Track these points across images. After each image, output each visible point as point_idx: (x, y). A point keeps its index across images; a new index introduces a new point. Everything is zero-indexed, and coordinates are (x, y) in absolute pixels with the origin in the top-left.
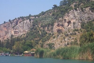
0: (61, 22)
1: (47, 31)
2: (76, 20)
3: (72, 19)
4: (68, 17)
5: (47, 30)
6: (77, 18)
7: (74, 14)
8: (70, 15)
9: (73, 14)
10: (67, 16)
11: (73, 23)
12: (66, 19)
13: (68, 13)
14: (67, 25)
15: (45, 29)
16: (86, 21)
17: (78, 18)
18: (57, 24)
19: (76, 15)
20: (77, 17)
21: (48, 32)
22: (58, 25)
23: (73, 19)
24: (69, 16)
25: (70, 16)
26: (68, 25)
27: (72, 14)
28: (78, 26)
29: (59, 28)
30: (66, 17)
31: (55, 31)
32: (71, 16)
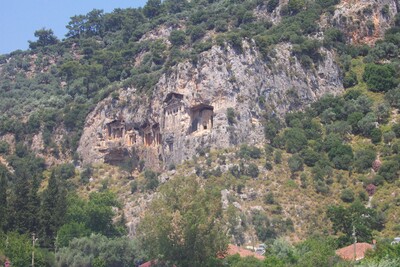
0: (134, 110)
1: (41, 155)
2: (240, 100)
3: (217, 94)
4: (197, 82)
5: (43, 152)
6: (244, 91)
7: (229, 69)
8: (205, 70)
9: (225, 69)
10: (190, 75)
11: (225, 116)
12: (186, 92)
13: (194, 63)
14: (187, 124)
15: (31, 142)
16: (281, 111)
17: (247, 93)
18: (108, 120)
19: (237, 75)
20: (242, 88)
21: (50, 160)
22: (115, 127)
23: (226, 93)
24: (203, 77)
25: (210, 77)
26: (193, 128)
27: (220, 69)
28: (252, 133)
29: (118, 140)
30: (179, 81)
31: (95, 157)
32: (216, 78)
